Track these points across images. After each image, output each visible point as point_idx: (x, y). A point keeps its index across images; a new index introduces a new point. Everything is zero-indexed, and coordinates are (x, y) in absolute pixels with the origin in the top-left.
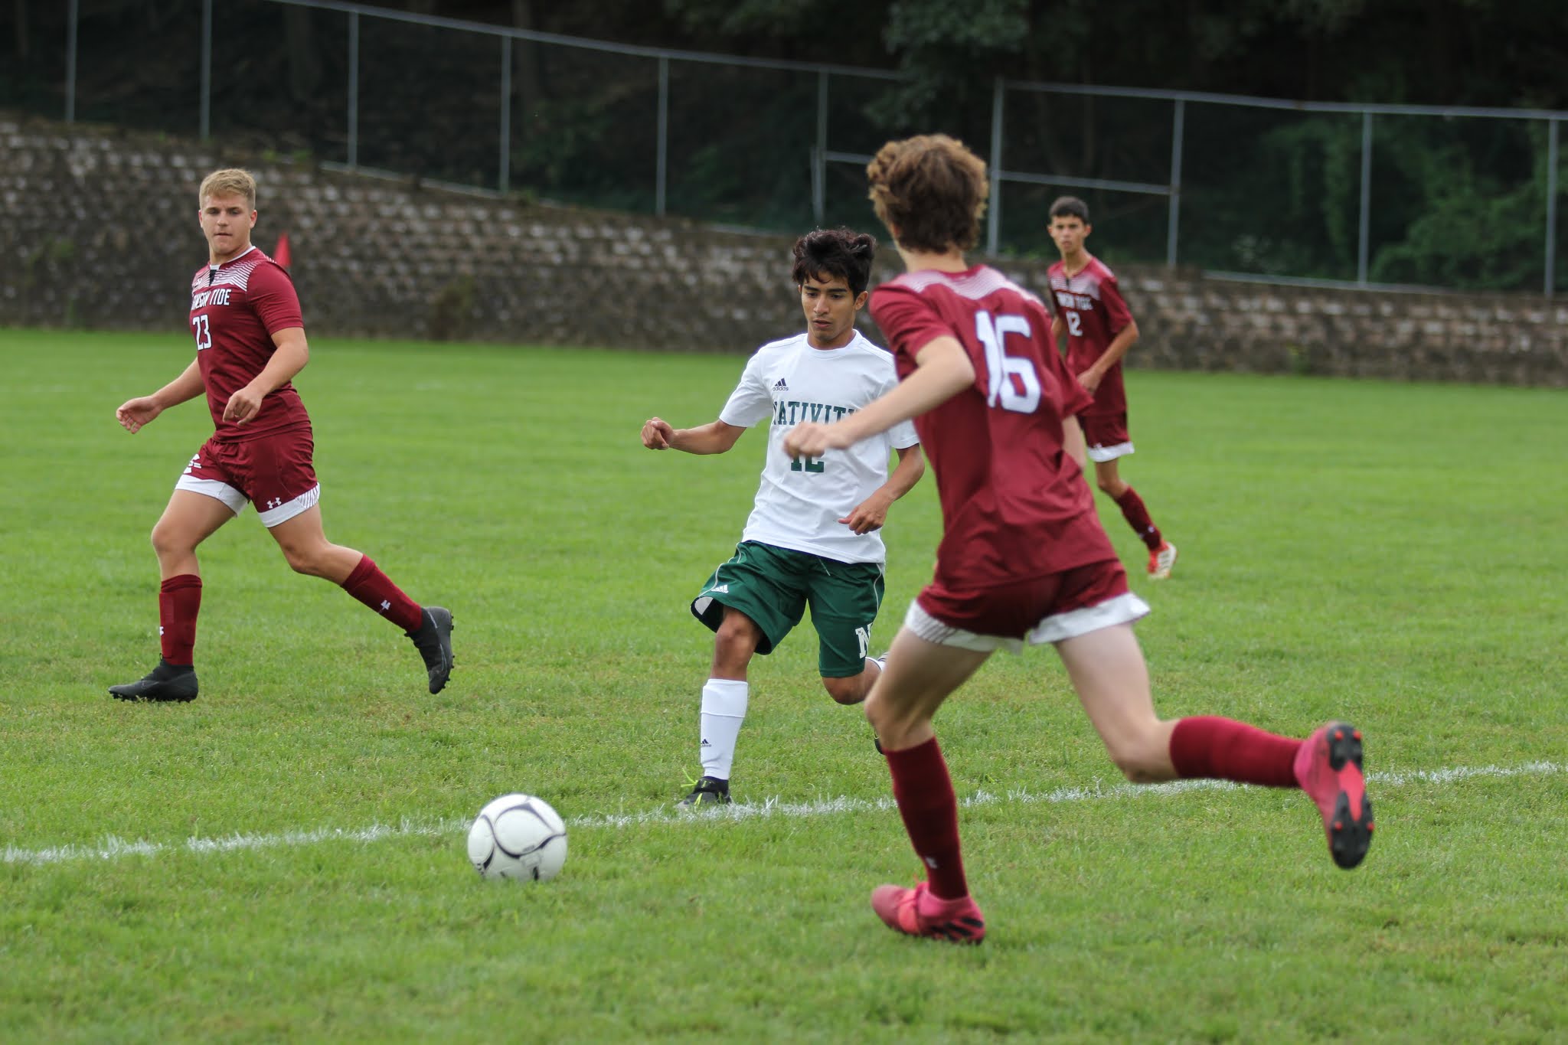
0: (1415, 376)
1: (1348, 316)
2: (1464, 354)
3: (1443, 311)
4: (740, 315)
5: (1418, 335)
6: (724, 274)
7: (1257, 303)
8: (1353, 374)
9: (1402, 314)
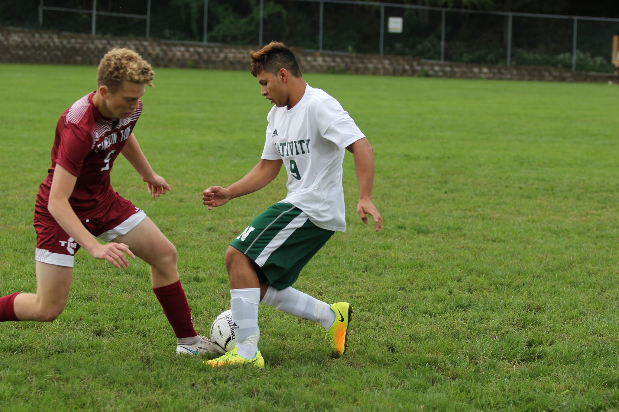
0: (225, 68)
1: (205, 52)
2: (240, 62)
3: (233, 50)
4: (21, 52)
5: (226, 58)
6: (15, 41)
7: (178, 48)
8: (207, 68)
9: (221, 51)
